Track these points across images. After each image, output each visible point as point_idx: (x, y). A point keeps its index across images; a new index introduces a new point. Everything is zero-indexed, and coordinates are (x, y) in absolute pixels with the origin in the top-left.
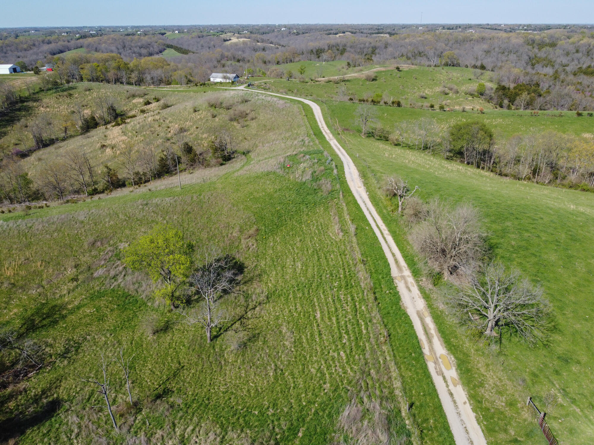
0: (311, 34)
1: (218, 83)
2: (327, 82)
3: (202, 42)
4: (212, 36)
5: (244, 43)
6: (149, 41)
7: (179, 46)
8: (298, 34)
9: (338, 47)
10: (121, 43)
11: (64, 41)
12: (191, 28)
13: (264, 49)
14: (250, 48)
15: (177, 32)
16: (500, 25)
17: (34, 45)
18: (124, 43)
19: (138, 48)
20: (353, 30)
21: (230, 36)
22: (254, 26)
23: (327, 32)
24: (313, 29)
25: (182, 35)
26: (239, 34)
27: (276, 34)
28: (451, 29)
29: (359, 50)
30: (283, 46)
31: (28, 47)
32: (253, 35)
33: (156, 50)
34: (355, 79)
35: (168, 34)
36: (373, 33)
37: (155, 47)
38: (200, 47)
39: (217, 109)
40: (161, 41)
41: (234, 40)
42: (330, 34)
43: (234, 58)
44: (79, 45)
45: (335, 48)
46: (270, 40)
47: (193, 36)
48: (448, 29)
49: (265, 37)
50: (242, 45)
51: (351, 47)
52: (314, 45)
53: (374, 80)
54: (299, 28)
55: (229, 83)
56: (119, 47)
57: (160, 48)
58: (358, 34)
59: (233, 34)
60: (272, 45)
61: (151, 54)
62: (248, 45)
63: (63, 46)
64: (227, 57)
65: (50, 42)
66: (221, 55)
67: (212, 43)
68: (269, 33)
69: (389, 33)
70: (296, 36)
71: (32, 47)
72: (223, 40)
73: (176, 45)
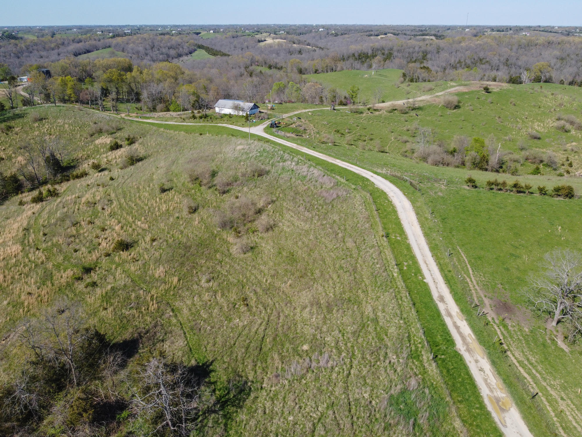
0: (350, 35)
1: (226, 115)
2: (390, 112)
3: (235, 43)
4: (247, 37)
5: (280, 44)
6: (180, 40)
7: (210, 46)
8: (336, 35)
9: (383, 51)
10: (150, 43)
11: (95, 40)
12: (229, 28)
13: (300, 52)
14: (285, 50)
15: (212, 31)
16: (553, 27)
17: (63, 44)
18: (153, 43)
19: (167, 48)
20: (395, 31)
21: (266, 37)
22: (291, 26)
23: (368, 33)
24: (352, 30)
25: (217, 35)
26: (275, 34)
27: (313, 34)
28: (501, 31)
29: (407, 55)
30: (320, 48)
31: (56, 46)
32: (289, 36)
33: (186, 51)
34: (430, 106)
35: (203, 33)
36: (417, 35)
37: (185, 47)
38: (233, 48)
39: (203, 188)
40: (192, 41)
41: (269, 41)
42: (371, 35)
43: (265, 63)
44: (108, 45)
45: (379, 52)
46: (308, 41)
47: (227, 36)
48: (498, 31)
49: (302, 38)
50: (276, 47)
52: (355, 48)
53: (457, 107)
54: (338, 29)
55: (243, 116)
56: (148, 47)
57: (190, 49)
58: (400, 36)
59: (268, 34)
60: (309, 47)
61: (180, 56)
62: (284, 47)
63: (91, 46)
64: (258, 62)
65: (80, 41)
66: (252, 59)
67: (246, 44)
68: (306, 34)
69: (435, 35)
70: (335, 38)
71: (60, 46)
72: (257, 41)
73: (208, 46)
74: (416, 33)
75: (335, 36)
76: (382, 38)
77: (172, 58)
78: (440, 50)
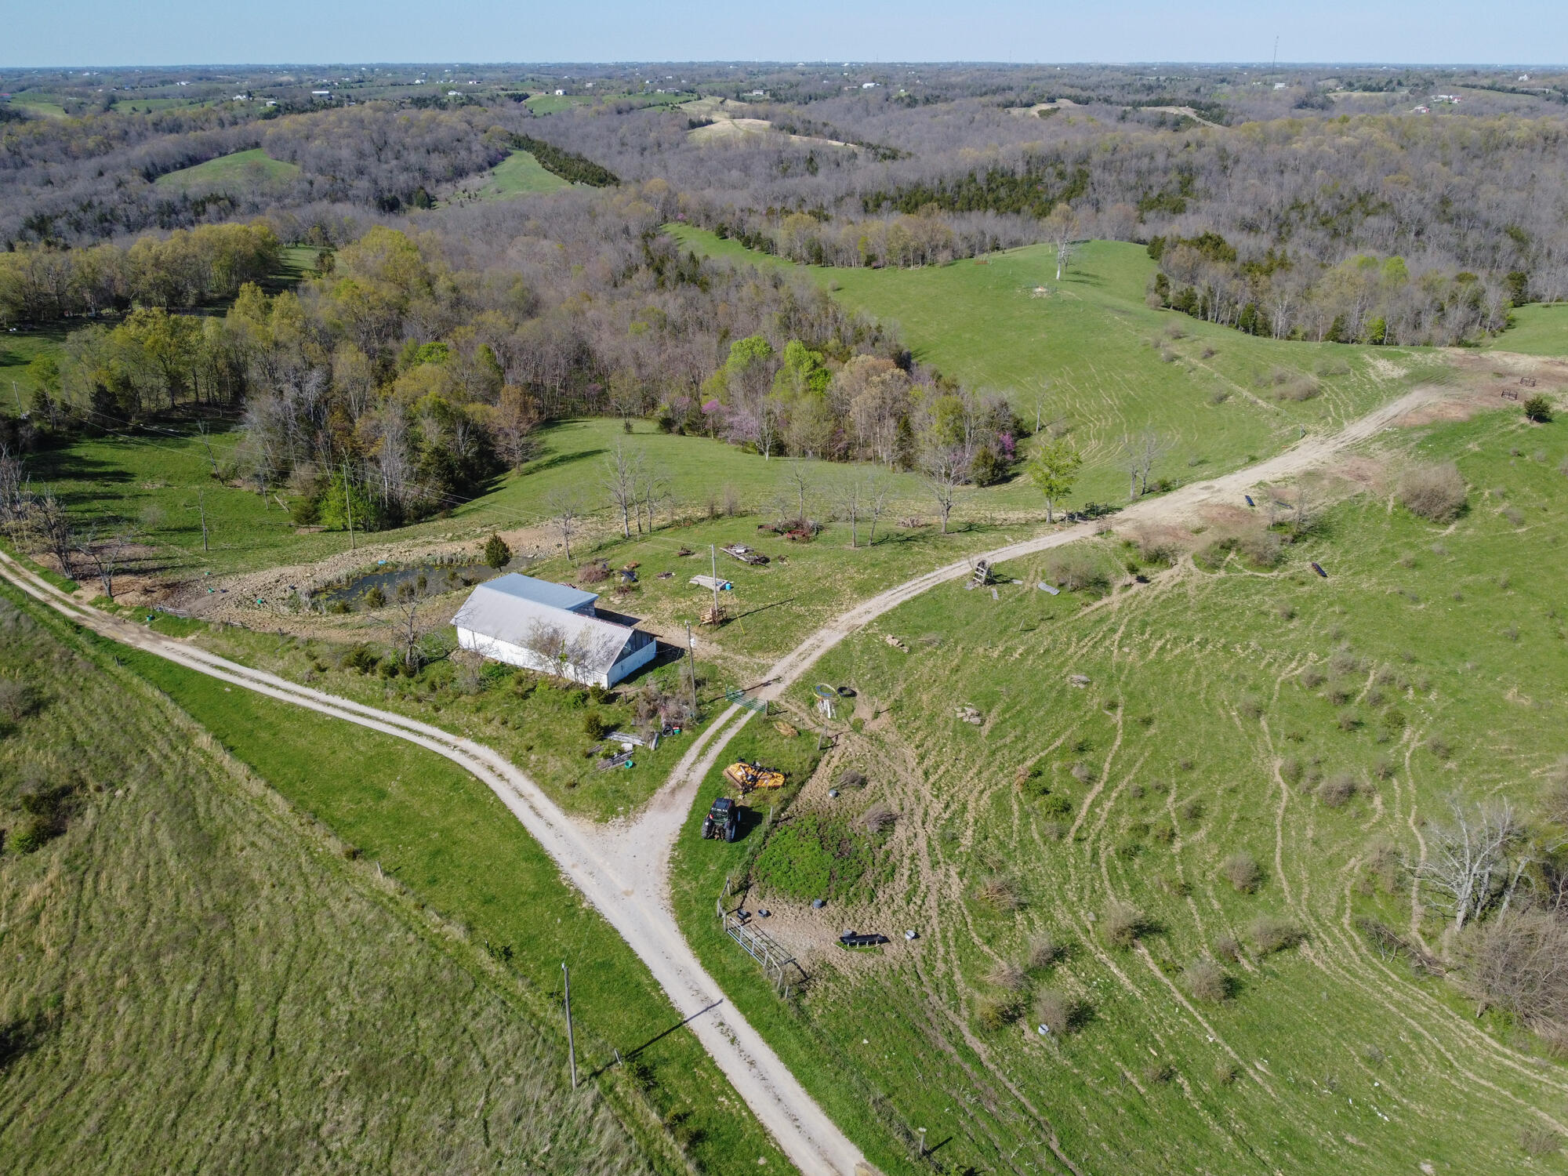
0: (950, 106)
2: (1213, 564)
3: (624, 129)
4: (658, 109)
5: (752, 139)
6: (463, 125)
7: (551, 142)
8: (912, 102)
9: (1060, 167)
10: (375, 136)
11: (222, 122)
12: (610, 77)
13: (811, 163)
14: (766, 155)
15: (559, 92)
17: (124, 136)
18: (384, 134)
19: (423, 151)
20: (1079, 92)
21: (711, 110)
23: (999, 98)
24: (953, 85)
25: (574, 103)
26: (738, 98)
27: (846, 100)
28: (1373, 90)
29: (1132, 179)
30: (869, 146)
31: (102, 143)
32: (780, 108)
33: (479, 158)
35: (536, 96)
36: (1140, 104)
37: (476, 147)
38: (616, 148)
40: (500, 125)
41: (723, 125)
42: (1012, 104)
43: (708, 216)
44: (253, 139)
45: (1049, 168)
46: (832, 124)
47: (605, 107)
48: (1366, 89)
49: (816, 112)
50: (742, 146)
51: (1105, 166)
52: (972, 151)
54: (913, 81)
56: (367, 147)
57: (492, 152)
58: (1095, 105)
59: (720, 99)
60: (835, 143)
61: (460, 173)
62: (763, 146)
63: (203, 144)
64: (684, 212)
65: (176, 128)
66: (667, 202)
67: (653, 135)
68: (824, 98)
69: (1193, 104)
70: (908, 111)
71: (114, 143)
72: (686, 124)
73: (547, 139)
74: (1137, 97)
75: (909, 105)
76: (1042, 113)
77: (438, 181)
78: (1230, 163)
